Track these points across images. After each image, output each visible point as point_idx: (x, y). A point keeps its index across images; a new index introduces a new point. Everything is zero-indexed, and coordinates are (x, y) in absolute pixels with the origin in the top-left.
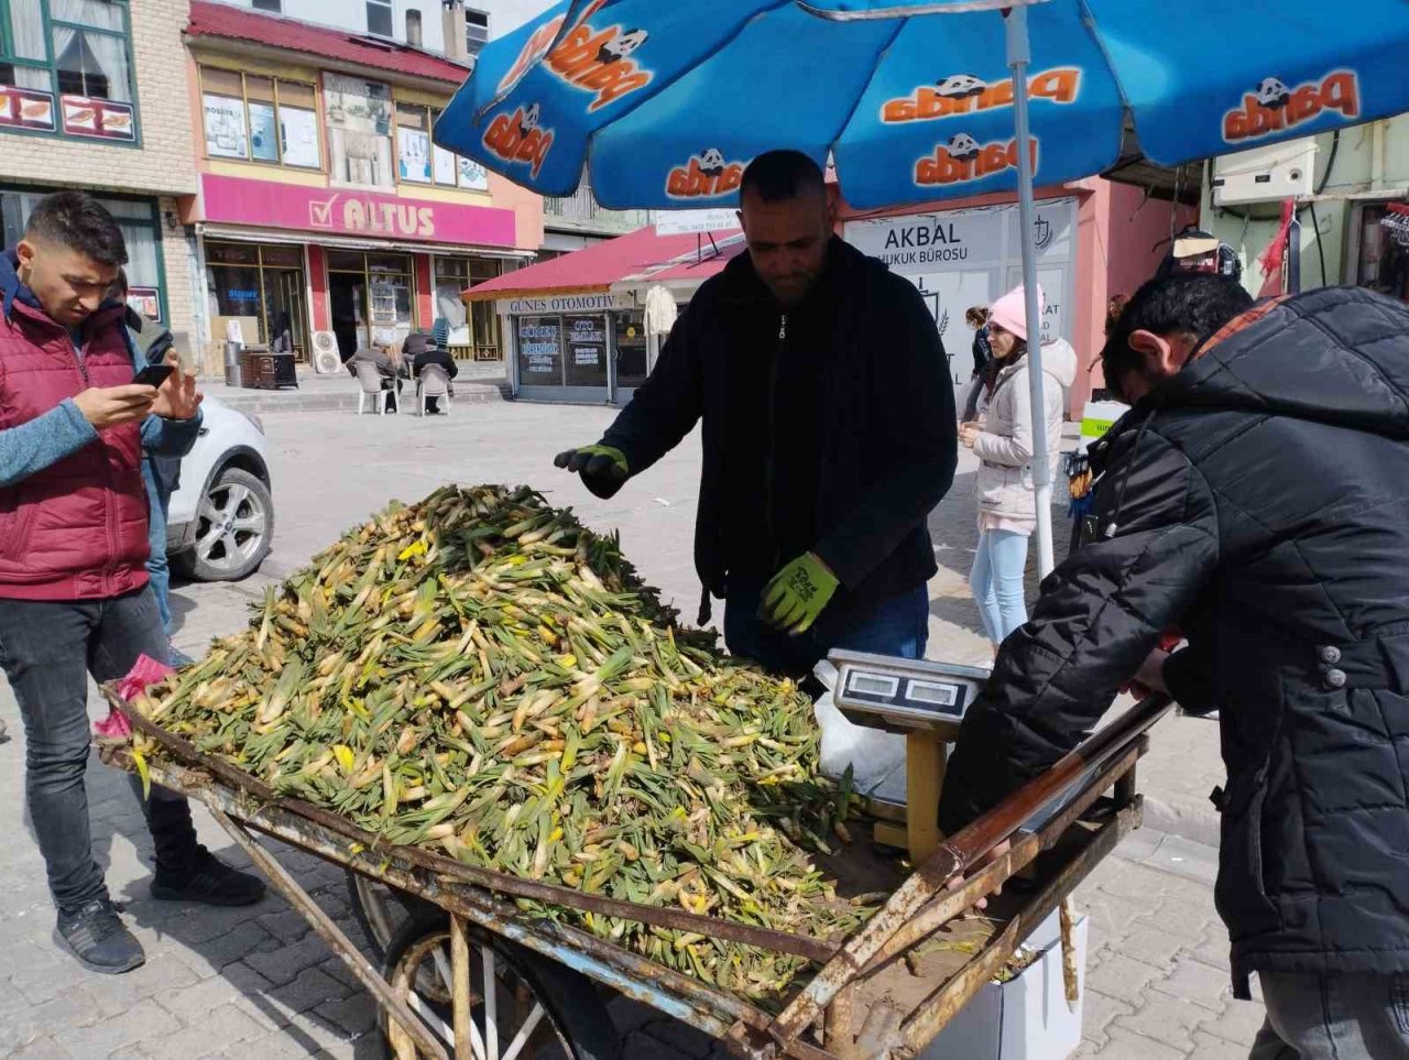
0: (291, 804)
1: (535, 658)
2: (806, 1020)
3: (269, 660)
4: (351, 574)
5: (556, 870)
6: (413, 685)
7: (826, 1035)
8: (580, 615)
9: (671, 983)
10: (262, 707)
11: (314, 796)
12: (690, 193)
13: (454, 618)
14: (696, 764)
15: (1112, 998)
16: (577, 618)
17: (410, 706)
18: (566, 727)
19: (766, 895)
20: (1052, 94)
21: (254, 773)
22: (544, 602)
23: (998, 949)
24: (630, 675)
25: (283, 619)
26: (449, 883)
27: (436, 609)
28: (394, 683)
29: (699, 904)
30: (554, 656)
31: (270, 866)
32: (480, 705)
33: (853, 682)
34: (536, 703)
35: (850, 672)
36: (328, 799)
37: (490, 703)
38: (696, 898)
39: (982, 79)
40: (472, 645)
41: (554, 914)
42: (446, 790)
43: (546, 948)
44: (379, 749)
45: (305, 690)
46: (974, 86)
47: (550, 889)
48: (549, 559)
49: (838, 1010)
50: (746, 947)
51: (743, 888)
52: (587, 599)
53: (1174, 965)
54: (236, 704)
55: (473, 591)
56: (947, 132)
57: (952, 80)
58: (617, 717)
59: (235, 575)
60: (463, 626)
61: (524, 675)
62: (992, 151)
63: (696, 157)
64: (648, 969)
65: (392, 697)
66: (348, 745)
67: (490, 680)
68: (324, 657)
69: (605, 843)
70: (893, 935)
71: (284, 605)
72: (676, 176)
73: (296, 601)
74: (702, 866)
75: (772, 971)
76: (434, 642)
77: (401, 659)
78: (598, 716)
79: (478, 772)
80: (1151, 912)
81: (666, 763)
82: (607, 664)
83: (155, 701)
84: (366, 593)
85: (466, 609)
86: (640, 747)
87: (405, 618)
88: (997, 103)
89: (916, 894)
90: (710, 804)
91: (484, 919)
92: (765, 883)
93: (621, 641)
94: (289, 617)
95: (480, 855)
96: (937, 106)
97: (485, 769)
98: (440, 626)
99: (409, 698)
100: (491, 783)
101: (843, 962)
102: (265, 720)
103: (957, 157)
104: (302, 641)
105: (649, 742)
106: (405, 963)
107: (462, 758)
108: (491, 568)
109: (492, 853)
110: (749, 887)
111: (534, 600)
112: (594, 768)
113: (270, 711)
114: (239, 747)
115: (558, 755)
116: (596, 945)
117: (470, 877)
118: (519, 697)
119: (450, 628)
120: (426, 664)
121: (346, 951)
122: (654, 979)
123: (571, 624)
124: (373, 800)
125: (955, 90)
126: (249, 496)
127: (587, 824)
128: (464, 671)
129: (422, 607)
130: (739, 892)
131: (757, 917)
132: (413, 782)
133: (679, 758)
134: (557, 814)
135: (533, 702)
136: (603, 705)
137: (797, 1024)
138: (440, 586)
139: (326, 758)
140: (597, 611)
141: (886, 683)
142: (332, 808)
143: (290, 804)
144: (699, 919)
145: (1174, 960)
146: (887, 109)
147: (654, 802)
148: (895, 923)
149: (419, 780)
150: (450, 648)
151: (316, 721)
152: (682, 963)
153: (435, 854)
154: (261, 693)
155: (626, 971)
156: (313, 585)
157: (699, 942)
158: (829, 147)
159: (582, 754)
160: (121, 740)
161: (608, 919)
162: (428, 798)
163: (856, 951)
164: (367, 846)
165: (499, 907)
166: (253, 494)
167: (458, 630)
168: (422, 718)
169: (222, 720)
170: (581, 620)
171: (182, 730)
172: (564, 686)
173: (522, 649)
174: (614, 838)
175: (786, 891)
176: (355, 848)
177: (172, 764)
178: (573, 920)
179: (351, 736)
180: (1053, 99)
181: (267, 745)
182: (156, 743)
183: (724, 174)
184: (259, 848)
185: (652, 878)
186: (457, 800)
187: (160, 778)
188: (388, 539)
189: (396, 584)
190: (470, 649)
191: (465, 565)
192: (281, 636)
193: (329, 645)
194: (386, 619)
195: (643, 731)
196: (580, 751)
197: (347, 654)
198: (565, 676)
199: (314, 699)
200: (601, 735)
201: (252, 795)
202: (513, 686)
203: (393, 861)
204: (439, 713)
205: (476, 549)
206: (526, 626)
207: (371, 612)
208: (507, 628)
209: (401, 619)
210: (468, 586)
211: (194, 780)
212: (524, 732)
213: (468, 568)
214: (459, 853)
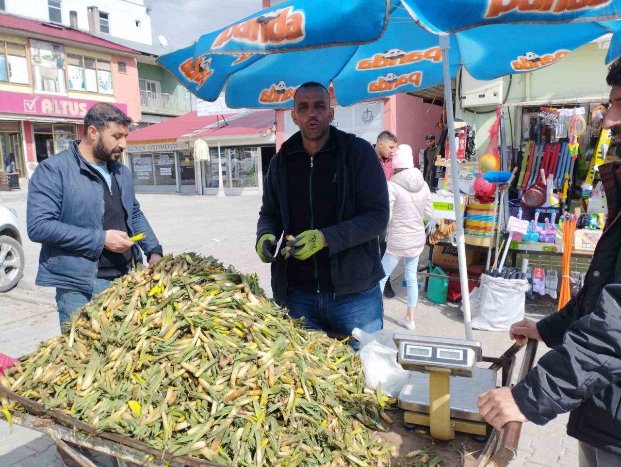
0: (108, 435)
1: (235, 346)
3: (79, 353)
4: (121, 304)
5: (268, 463)
6: (169, 365)
8: (255, 321)
10: (79, 380)
11: (121, 431)
12: (269, 101)
13: (188, 326)
14: (328, 396)
17: (170, 377)
18: (260, 383)
20: (432, 58)
21: (81, 419)
22: (235, 315)
24: (285, 351)
25: (81, 329)
27: (175, 322)
28: (157, 364)
30: (245, 344)
32: (210, 373)
33: (408, 350)
34: (241, 371)
35: (406, 345)
36: (130, 432)
37: (215, 371)
40: (199, 340)
42: (199, 423)
44: (155, 402)
45: (104, 370)
46: (400, 54)
48: (232, 291)
51: (361, 459)
52: (256, 312)
54: (62, 379)
55: (195, 312)
57: (391, 51)
58: (284, 375)
59: (4, 289)
60: (193, 331)
61: (231, 356)
63: (274, 85)
65: (158, 372)
66: (136, 400)
67: (213, 361)
68: (113, 351)
69: (293, 445)
71: (81, 322)
72: (264, 94)
73: (89, 318)
74: (341, 451)
76: (177, 339)
77: (159, 351)
78: (275, 375)
79: (217, 412)
81: (314, 397)
82: (275, 347)
83: (12, 380)
84: (132, 314)
85: (194, 322)
86: (300, 390)
87: (157, 327)
88: (408, 61)
90: (337, 416)
92: (365, 452)
93: (279, 334)
94: (85, 328)
95: (225, 458)
96: (382, 63)
97: (220, 410)
98: (179, 331)
99: (169, 372)
100: (225, 417)
102: (83, 388)
103: (387, 81)
104: (96, 342)
105: (305, 387)
107: (206, 404)
108: (202, 298)
111: (231, 315)
112: (279, 405)
113: (85, 383)
114: (70, 405)
115: (258, 398)
118: (231, 368)
119: (186, 331)
120: (176, 352)
123: (254, 327)
124: (157, 431)
125: (391, 56)
126: (12, 249)
127: (281, 435)
128: (196, 355)
129: (168, 323)
130: (359, 462)
132: (180, 420)
133: (320, 396)
134: (263, 431)
135: (239, 371)
136: (277, 368)
138: (174, 309)
139: (124, 408)
140: (262, 318)
141: (425, 350)
142: (132, 437)
143: (106, 435)
146: (360, 64)
147: (311, 419)
149: (183, 418)
150: (186, 343)
151: (115, 389)
153: (198, 458)
154: (77, 373)
156: (99, 311)
158: (331, 81)
159: (270, 397)
162: (189, 428)
164: (155, 457)
166: (14, 248)
167: (190, 333)
168: (178, 383)
169: (56, 389)
170: (256, 324)
171: (31, 395)
172: (254, 360)
173: (228, 341)
174: (298, 442)
175: (375, 455)
176: (148, 458)
177: (27, 414)
179: (137, 395)
180: (432, 60)
181: (88, 403)
182: (16, 404)
183: (285, 92)
185: (320, 461)
186: (206, 428)
187: (20, 422)
188: (139, 285)
189: (148, 309)
190: (199, 343)
191: (187, 297)
192: (83, 339)
193: (114, 344)
194: (146, 328)
195: (300, 381)
196: (269, 395)
197: (126, 349)
198: (253, 355)
199: (110, 375)
200: (280, 386)
201: (80, 431)
202: (227, 362)
203: (171, 463)
204: (186, 379)
205: (191, 288)
206: (227, 329)
207: (136, 324)
208: (217, 330)
209: (155, 328)
210: (192, 309)
211: (41, 423)
212: (238, 387)
213: (189, 299)
214: (213, 459)
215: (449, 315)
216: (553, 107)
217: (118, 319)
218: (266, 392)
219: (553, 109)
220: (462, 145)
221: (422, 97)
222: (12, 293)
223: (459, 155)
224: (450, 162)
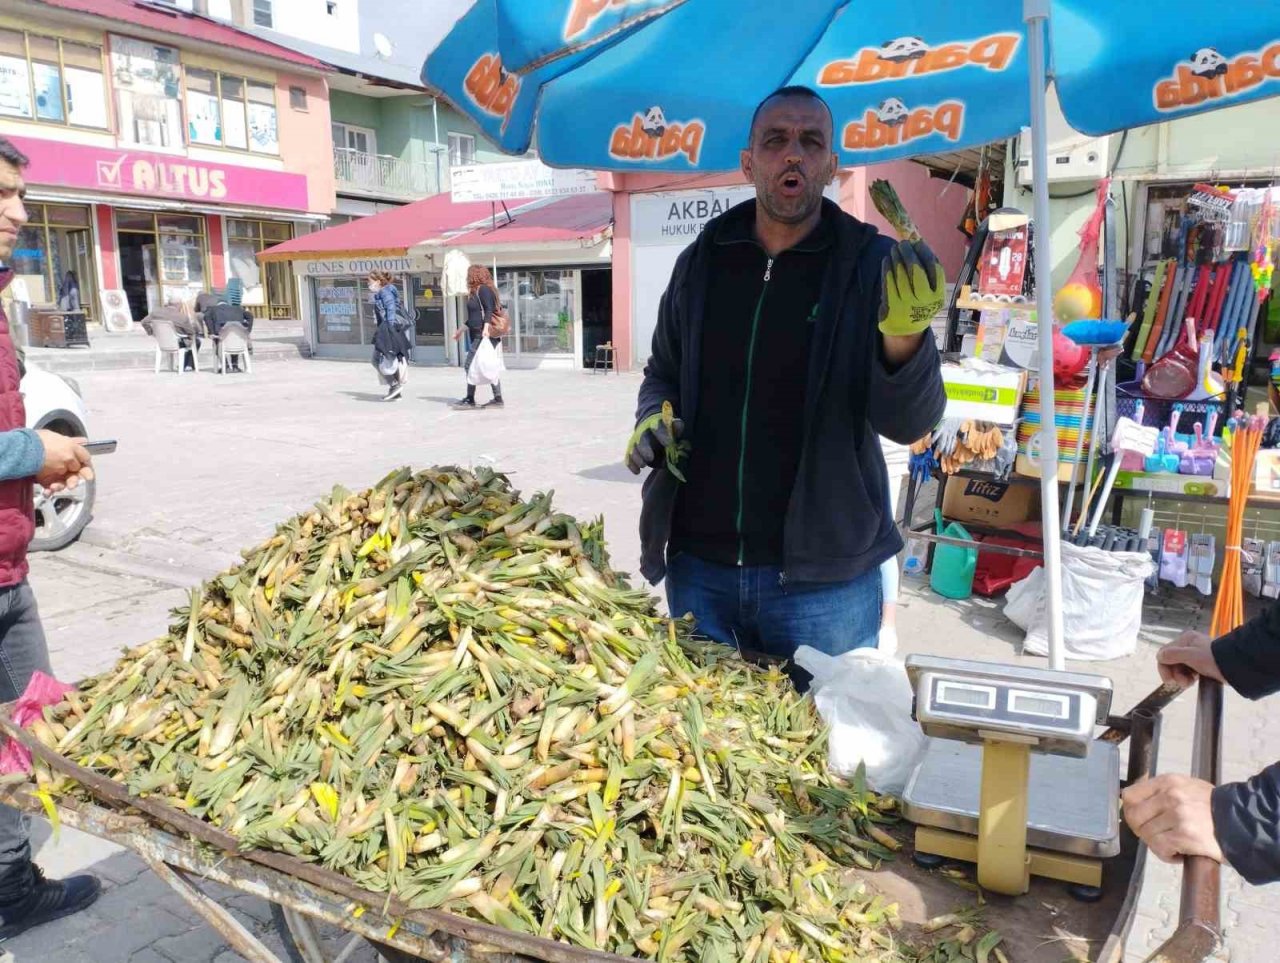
0: (265, 856)
1: (548, 670)
3: (204, 677)
4: (297, 573)
5: (622, 933)
6: (402, 708)
8: (593, 618)
10: (205, 735)
11: (294, 847)
12: (631, 155)
13: (444, 624)
14: (753, 788)
16: (593, 624)
18: (603, 753)
20: (986, 60)
21: (206, 818)
22: (548, 604)
25: (210, 624)
26: (487, 954)
27: (416, 615)
28: (375, 705)
30: (569, 667)
31: (228, 925)
32: (490, 729)
33: (940, 693)
34: (559, 725)
35: (935, 681)
36: (315, 852)
37: (503, 725)
39: (926, 42)
40: (469, 656)
42: (468, 837)
44: (369, 786)
45: (260, 714)
46: (916, 49)
48: (541, 552)
52: (598, 600)
54: (168, 730)
55: (460, 592)
56: (877, 97)
57: (898, 42)
58: (658, 738)
60: (454, 635)
61: (540, 692)
62: (919, 117)
63: (640, 115)
65: (378, 722)
66: (330, 782)
67: (499, 701)
68: (279, 673)
69: (678, 896)
71: (210, 609)
72: (620, 136)
73: (227, 602)
74: (784, 911)
76: (420, 652)
77: (381, 676)
78: (638, 738)
79: (506, 814)
82: (636, 677)
83: (59, 728)
84: (320, 595)
85: (457, 614)
86: (692, 773)
87: (376, 625)
88: (934, 67)
90: (773, 834)
92: (833, 917)
93: (643, 647)
94: (218, 622)
95: (524, 918)
96: (876, 69)
97: (514, 810)
98: (425, 635)
99: (403, 724)
100: (526, 827)
102: (213, 752)
103: (885, 122)
104: (242, 652)
105: (704, 767)
107: (482, 797)
108: (475, 565)
109: (539, 915)
111: (539, 602)
112: (645, 804)
113: (218, 741)
114: (184, 787)
115: (599, 786)
117: (514, 945)
118: (538, 718)
119: (439, 635)
120: (417, 679)
123: (591, 631)
124: (373, 852)
125: (897, 53)
127: (649, 871)
129: (400, 616)
132: (425, 829)
133: (736, 788)
134: (610, 861)
135: (557, 725)
136: (641, 723)
138: (414, 587)
139: (301, 799)
140: (607, 612)
141: (980, 693)
142: (319, 863)
143: (262, 857)
146: (826, 71)
147: (717, 838)
149: (432, 825)
150: (439, 660)
151: (283, 755)
153: (464, 916)
154: (199, 718)
156: (249, 586)
159: (626, 785)
160: (18, 776)
162: (445, 847)
164: (369, 908)
167: (448, 639)
168: (421, 748)
169: (154, 753)
170: (597, 625)
171: (99, 762)
172: (592, 704)
173: (531, 660)
174: (690, 889)
175: (857, 925)
176: (356, 909)
177: (91, 805)
179: (331, 771)
180: (985, 65)
181: (223, 784)
182: (68, 781)
183: (665, 135)
184: (209, 901)
185: (739, 934)
186: (482, 850)
187: (74, 821)
188: (338, 531)
189: (357, 584)
190: (468, 662)
191: (442, 561)
192: (214, 646)
193: (282, 658)
194: (352, 626)
195: (694, 754)
196: (623, 781)
197: (308, 669)
198: (590, 691)
199: (273, 724)
200: (648, 761)
201: (205, 844)
202: (529, 705)
203: (403, 923)
204: (440, 740)
205: (452, 542)
206: (529, 632)
207: (330, 616)
208: (509, 635)
209: (372, 626)
210: (455, 587)
211: (121, 824)
212: (553, 761)
213: (446, 565)
214: (498, 917)
215: (977, 623)
216: (1221, 184)
217: (291, 604)
218: (617, 774)
219: (1221, 189)
220: (1017, 264)
222: (70, 552)
223: (1009, 286)
224: (989, 300)
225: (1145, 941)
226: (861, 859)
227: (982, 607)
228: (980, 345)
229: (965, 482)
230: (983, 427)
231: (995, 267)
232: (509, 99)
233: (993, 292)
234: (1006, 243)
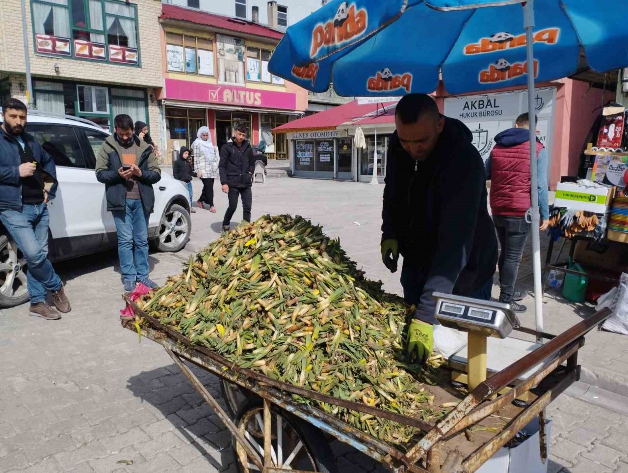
0: (199, 348)
1: (301, 290)
2: (418, 456)
3: (190, 287)
4: (225, 252)
5: (309, 383)
6: (250, 300)
7: (427, 464)
8: (322, 273)
9: (358, 435)
10: (187, 307)
11: (208, 345)
12: (378, 89)
13: (267, 272)
14: (371, 340)
15: (562, 459)
16: (320, 274)
17: (249, 309)
18: (314, 321)
19: (402, 401)
20: (545, 40)
21: (183, 334)
22: (306, 266)
23: (509, 431)
24: (343, 300)
25: (196, 270)
26: (263, 386)
27: (260, 268)
28: (242, 299)
29: (372, 402)
30: (310, 290)
31: (189, 374)
32: (278, 310)
34: (302, 310)
35: (442, 302)
36: (214, 347)
37: (282, 309)
38: (370, 399)
39: (512, 34)
40: (275, 284)
41: (308, 402)
42: (263, 346)
43: (304, 417)
44: (235, 327)
45: (205, 300)
46: (508, 37)
47: (306, 391)
48: (309, 248)
49: (433, 453)
50: (392, 422)
51: (391, 396)
52: (325, 266)
53: (592, 446)
54: (177, 305)
55: (276, 261)
56: (495, 58)
57: (498, 34)
58: (337, 318)
59: (175, 250)
60: (271, 275)
61: (297, 298)
62: (516, 67)
64: (349, 429)
65: (241, 304)
66: (222, 324)
67: (282, 299)
68: (213, 287)
69: (331, 372)
70: (459, 421)
71: (197, 264)
72: (372, 81)
73: (202, 262)
74: (373, 385)
75: (403, 434)
76: (259, 282)
77: (245, 289)
78: (328, 317)
79: (277, 339)
80: (582, 421)
81: (358, 339)
82: (332, 294)
83: (144, 302)
84: (231, 260)
85: (272, 268)
86: (346, 331)
87: (247, 271)
88: (518, 45)
89: (470, 403)
90: (377, 358)
91: (278, 402)
92: (401, 395)
93: (339, 285)
94: (199, 269)
95: (277, 374)
96: (490, 47)
97: (279, 337)
98: (261, 275)
99: (248, 305)
100: (282, 344)
101: (436, 432)
102: (189, 312)
103: (499, 70)
104: (204, 279)
105: (351, 329)
106: (244, 419)
107: (270, 332)
108: (283, 251)
109: (282, 374)
110: (394, 396)
111: (302, 266)
112: (326, 340)
113: (191, 308)
114: (178, 323)
115: (311, 333)
116: (326, 417)
117: (272, 383)
118: (294, 307)
119: (266, 276)
120: (256, 291)
121: (219, 412)
122: (351, 433)
123: (318, 277)
124: (232, 349)
125: (499, 39)
126: (181, 216)
127: (323, 363)
128: (272, 295)
129: (253, 266)
130: (389, 398)
131: (397, 410)
132: (249, 342)
133: (364, 337)
134: (310, 359)
135: (300, 310)
136: (331, 312)
137: (415, 458)
138: (262, 258)
139: (213, 329)
140: (329, 271)
141: (459, 308)
142: (215, 351)
143: (198, 348)
144: (371, 408)
145: (592, 444)
146: (467, 48)
147: (352, 356)
148: (461, 416)
149: (252, 341)
150: (265, 285)
151: (209, 313)
152: (363, 427)
153: (258, 372)
154: (187, 301)
155: (339, 429)
156: (209, 255)
157: (371, 419)
158: (440, 66)
159: (321, 333)
160: (130, 318)
161: (331, 406)
162: (255, 349)
163: (442, 427)
164: (229, 368)
165: (284, 397)
166: (183, 216)
167: (269, 277)
168: (253, 314)
169: (171, 311)
170: (322, 275)
171: (155, 315)
172: (314, 303)
173: (296, 287)
174: (334, 370)
175: (411, 399)
176: (225, 368)
177: (151, 329)
178: (316, 405)
179: (223, 320)
180: (546, 42)
181: (189, 323)
182: (144, 320)
183: (393, 80)
184: (185, 366)
185: (351, 389)
186: (267, 350)
187: (146, 335)
188: (240, 237)
189: (243, 257)
190: (274, 286)
191: (273, 249)
192: (196, 277)
193: (215, 281)
194: (239, 271)
195: (348, 324)
196: (320, 332)
197: (223, 286)
198: (315, 299)
199: (209, 304)
200: (329, 325)
201: (182, 343)
202: (292, 302)
203: (239, 374)
204: (260, 312)
205: (277, 242)
206: (298, 277)
207: (233, 268)
208: (290, 277)
209: (245, 272)
210: (274, 258)
211: (159, 336)
212: (296, 322)
213: (274, 251)
214: (268, 373)
215: (582, 314)
220: (618, 133)
221: (588, 81)
222: (180, 253)
223: (613, 144)
224: (602, 151)
225: (613, 461)
226: (428, 380)
227: (588, 307)
228: (594, 173)
229: (586, 243)
230: (587, 214)
231: (606, 134)
232: (313, 72)
233: (604, 146)
234: (612, 122)
